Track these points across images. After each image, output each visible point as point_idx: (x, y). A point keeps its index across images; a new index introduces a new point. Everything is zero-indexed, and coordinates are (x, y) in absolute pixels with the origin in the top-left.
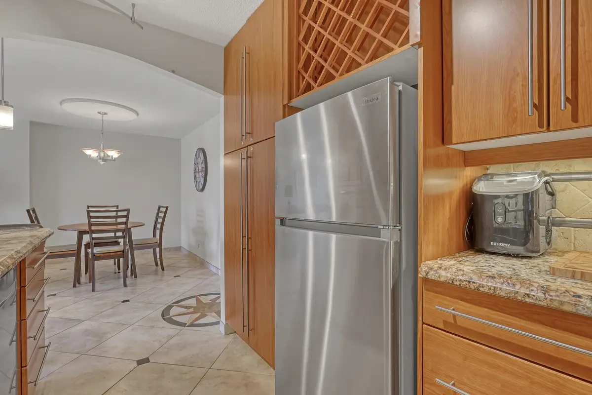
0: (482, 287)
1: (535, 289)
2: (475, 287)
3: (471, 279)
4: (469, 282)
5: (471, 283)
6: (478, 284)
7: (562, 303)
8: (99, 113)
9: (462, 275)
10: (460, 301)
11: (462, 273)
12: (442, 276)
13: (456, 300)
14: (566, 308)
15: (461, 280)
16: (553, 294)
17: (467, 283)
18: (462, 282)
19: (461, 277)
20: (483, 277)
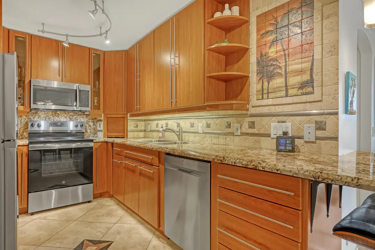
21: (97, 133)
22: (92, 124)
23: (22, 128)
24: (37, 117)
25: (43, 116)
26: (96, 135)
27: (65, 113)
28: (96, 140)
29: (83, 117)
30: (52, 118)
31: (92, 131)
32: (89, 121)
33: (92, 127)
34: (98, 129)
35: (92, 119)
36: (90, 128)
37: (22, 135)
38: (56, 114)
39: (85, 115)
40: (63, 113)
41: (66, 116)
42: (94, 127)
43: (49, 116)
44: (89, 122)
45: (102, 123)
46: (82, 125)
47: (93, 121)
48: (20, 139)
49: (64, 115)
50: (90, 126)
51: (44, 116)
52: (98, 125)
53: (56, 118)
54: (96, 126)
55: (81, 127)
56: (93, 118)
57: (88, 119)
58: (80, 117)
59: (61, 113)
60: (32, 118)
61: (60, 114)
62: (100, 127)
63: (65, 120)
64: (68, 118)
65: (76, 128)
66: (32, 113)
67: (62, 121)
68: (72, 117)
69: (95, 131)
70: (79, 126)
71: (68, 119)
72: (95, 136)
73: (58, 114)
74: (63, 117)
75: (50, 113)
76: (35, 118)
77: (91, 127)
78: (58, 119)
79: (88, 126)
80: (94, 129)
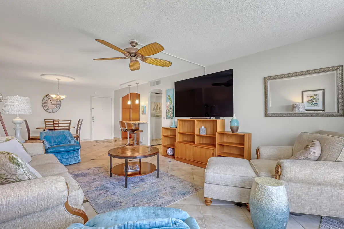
8: (57, 79)
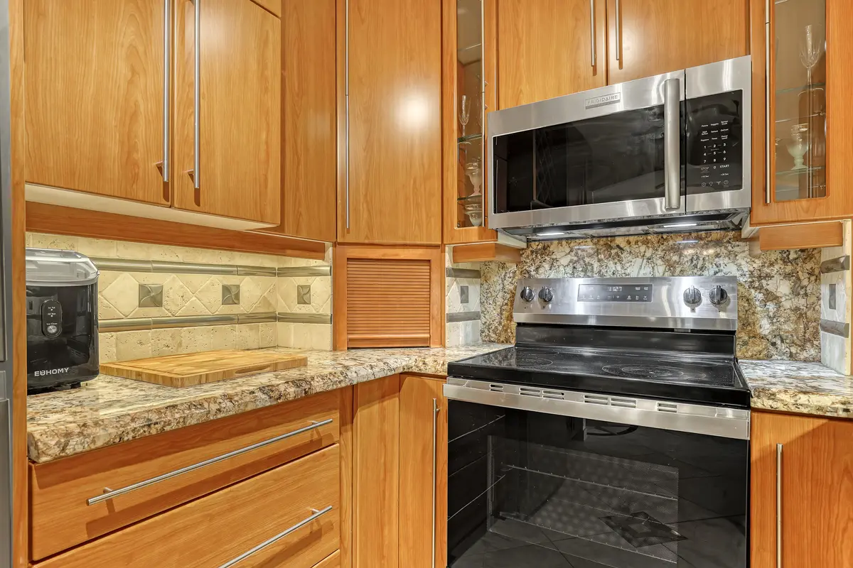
0: (169, 425)
1: (222, 401)
2: (159, 429)
3: (149, 420)
4: (149, 426)
5: (152, 426)
6: (162, 423)
7: (246, 404)
9: (133, 420)
10: (119, 470)
11: (130, 418)
12: (99, 437)
13: (113, 471)
14: (250, 408)
15: (135, 428)
16: (236, 398)
17: (146, 429)
18: (139, 430)
19: (133, 425)
20: (162, 411)
21: (816, 335)
22: (783, 288)
23: (506, 304)
24: (547, 266)
25: (564, 261)
26: (813, 352)
27: (646, 243)
28: (772, 396)
29: (732, 256)
30: (596, 265)
31: (785, 327)
32: (767, 270)
33: (787, 304)
34: (827, 314)
35: (786, 261)
36: (771, 306)
37: (506, 330)
38: (611, 248)
39: (746, 240)
40: (637, 242)
41: (648, 254)
42: (801, 302)
43: (587, 260)
44: (769, 276)
45: (843, 278)
46: (722, 294)
47: (789, 268)
48: (503, 342)
49: (643, 248)
50: (770, 297)
51: (569, 258)
52: (825, 291)
53: (611, 264)
54: (813, 299)
55: (719, 303)
56: (792, 256)
57: (758, 263)
58: (717, 256)
59: (629, 243)
60: (533, 268)
61: (627, 248)
62: (832, 306)
63: (646, 272)
64: (659, 262)
65: (689, 309)
66: (532, 252)
67: (634, 275)
68: (675, 258)
69: (806, 328)
70: (705, 300)
71: (660, 270)
72: (804, 355)
73: (618, 246)
74: (639, 260)
75: (589, 247)
76: (541, 270)
77: (779, 305)
78: (619, 267)
79: (760, 296)
80: (799, 314)
